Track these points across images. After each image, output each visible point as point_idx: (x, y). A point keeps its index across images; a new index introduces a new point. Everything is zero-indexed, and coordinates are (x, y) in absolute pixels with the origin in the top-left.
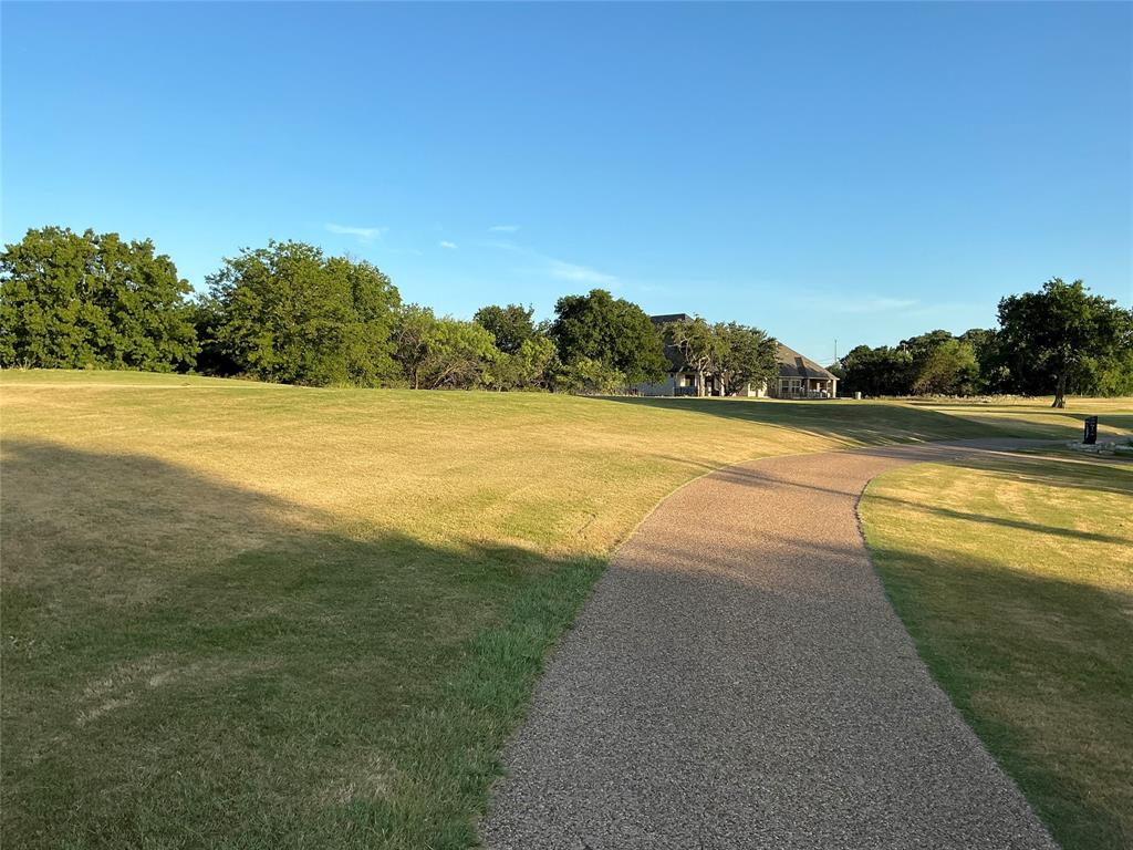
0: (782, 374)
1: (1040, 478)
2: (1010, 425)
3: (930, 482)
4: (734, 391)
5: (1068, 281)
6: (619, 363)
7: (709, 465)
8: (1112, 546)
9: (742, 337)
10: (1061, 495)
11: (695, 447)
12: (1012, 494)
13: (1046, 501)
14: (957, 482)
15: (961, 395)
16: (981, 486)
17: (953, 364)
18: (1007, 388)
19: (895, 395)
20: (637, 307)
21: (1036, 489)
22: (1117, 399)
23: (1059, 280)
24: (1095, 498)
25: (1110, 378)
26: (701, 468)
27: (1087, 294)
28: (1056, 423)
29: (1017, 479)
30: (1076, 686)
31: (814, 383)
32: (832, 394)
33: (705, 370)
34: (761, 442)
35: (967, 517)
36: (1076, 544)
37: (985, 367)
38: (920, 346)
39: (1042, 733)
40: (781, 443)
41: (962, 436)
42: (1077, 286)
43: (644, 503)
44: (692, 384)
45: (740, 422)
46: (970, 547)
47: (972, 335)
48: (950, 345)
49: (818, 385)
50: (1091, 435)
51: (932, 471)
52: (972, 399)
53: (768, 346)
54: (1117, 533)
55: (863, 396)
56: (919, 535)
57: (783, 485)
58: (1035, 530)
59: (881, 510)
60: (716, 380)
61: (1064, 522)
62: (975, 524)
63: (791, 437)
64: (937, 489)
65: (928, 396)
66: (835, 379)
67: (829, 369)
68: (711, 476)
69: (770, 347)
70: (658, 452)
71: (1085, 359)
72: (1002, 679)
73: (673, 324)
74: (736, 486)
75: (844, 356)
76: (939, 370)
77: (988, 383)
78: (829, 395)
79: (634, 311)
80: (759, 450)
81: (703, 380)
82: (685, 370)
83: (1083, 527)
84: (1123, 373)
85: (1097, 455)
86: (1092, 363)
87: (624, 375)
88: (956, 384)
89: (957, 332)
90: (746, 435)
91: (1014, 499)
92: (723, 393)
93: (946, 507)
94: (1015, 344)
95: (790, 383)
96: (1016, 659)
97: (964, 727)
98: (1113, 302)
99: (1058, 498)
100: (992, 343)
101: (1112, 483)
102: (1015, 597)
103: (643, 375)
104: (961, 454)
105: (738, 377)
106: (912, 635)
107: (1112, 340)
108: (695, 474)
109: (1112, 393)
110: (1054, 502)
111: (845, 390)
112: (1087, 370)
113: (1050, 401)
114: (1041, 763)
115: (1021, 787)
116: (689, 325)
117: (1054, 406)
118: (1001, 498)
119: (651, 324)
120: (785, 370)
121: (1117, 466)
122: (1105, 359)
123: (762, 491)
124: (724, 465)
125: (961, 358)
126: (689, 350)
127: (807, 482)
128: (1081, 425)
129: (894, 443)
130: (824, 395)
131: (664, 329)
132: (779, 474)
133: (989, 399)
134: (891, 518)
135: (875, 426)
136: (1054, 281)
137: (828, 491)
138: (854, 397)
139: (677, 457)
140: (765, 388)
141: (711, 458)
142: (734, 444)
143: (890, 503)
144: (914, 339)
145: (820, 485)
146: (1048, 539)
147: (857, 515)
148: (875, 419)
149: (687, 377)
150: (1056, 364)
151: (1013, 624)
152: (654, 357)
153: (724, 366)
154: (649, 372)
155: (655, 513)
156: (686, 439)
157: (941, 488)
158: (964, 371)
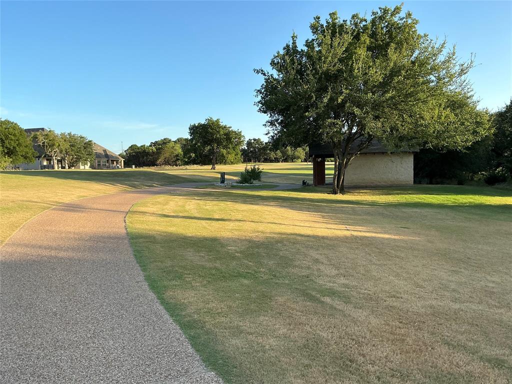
0: (97, 157)
1: (203, 198)
2: (194, 177)
3: (159, 203)
4: (73, 166)
5: (215, 119)
6: (7, 153)
7: (53, 204)
8: (226, 222)
9: (75, 139)
10: (210, 204)
11: (47, 195)
12: (192, 205)
13: (204, 207)
14: (171, 202)
15: (176, 166)
16: (180, 203)
17: (172, 153)
18: (194, 162)
19: (150, 166)
20: (16, 124)
21: (201, 202)
22: (234, 165)
23: (211, 118)
24: (223, 205)
25: (231, 157)
26: (48, 205)
27: (222, 124)
28: (212, 176)
29: (195, 199)
30: (207, 281)
31: (113, 161)
32: (121, 167)
33: (56, 156)
34: (82, 190)
35: (173, 217)
36: (214, 223)
37: (185, 154)
38: (159, 145)
39: (191, 303)
40: (93, 190)
41: (175, 182)
42: (218, 121)
43: (13, 226)
44: (50, 163)
45: (72, 181)
46: (172, 229)
47: (179, 140)
48: (171, 144)
49: (115, 162)
50: (223, 180)
51: (161, 198)
52: (181, 167)
53: (89, 144)
54: (229, 217)
55: (136, 167)
56: (152, 227)
57: (91, 210)
58: (199, 219)
59: (137, 217)
60: (63, 161)
61: (210, 215)
62: (176, 219)
63: (98, 187)
64: (162, 206)
65: (163, 166)
66: (123, 160)
67: (119, 155)
68: (54, 209)
69: (89, 145)
70: (25, 199)
71: (222, 150)
72: (179, 283)
73: (37, 133)
74: (66, 213)
75: (126, 149)
76: (167, 155)
77: (187, 160)
78: (120, 167)
79: (15, 126)
80: (82, 194)
81: (56, 161)
82: (45, 156)
83: (217, 217)
84: (236, 155)
85: (225, 187)
86: (224, 151)
87: (11, 160)
88: (174, 161)
89: (174, 139)
90: (75, 187)
91: (192, 208)
92: (67, 167)
93: (164, 213)
94: (196, 144)
95: (101, 162)
96: (185, 274)
97: (161, 307)
98: (231, 127)
99: (209, 205)
100: (187, 144)
101: (229, 198)
102: (187, 248)
103: (22, 159)
104: (174, 190)
105: (74, 159)
106: (143, 271)
107: (231, 143)
108: (44, 209)
109: (232, 163)
110: (207, 207)
111: (127, 164)
112: (223, 154)
113: (210, 167)
114: (190, 316)
115: (181, 328)
116: (46, 134)
117: (212, 169)
118: (187, 207)
119: (25, 133)
120: (98, 156)
121: (232, 192)
122: (229, 150)
123: (80, 214)
124: (61, 203)
125: (175, 150)
126: (47, 146)
127: (104, 208)
128: (219, 176)
129: (147, 188)
130: (118, 167)
131: (32, 135)
132: (90, 205)
133: (188, 167)
134: (140, 221)
135: (138, 180)
136: (209, 119)
137: (114, 211)
138: (132, 167)
139: (36, 200)
140: (89, 164)
141: (55, 200)
142: (68, 192)
143: (141, 214)
144: (156, 142)
145: (110, 209)
146: (203, 222)
147: (125, 221)
148: (139, 177)
149: (47, 160)
150: (211, 152)
151: (186, 259)
152: (28, 150)
153: (67, 154)
154: (26, 158)
155: (19, 231)
156: (42, 191)
157: (163, 205)
158: (177, 156)
